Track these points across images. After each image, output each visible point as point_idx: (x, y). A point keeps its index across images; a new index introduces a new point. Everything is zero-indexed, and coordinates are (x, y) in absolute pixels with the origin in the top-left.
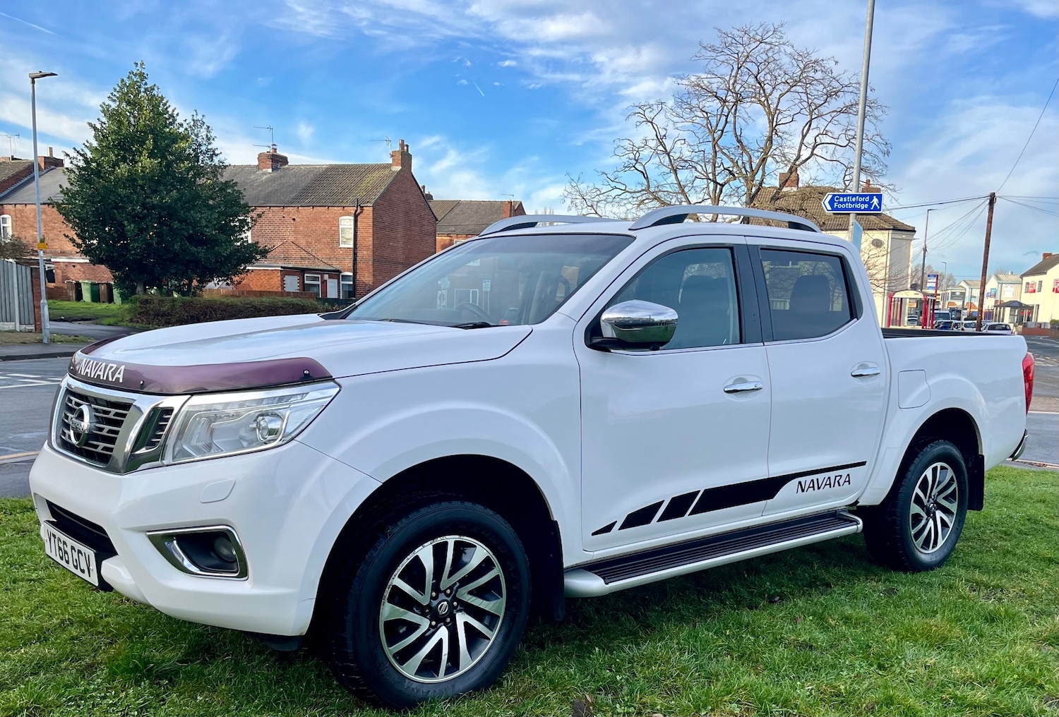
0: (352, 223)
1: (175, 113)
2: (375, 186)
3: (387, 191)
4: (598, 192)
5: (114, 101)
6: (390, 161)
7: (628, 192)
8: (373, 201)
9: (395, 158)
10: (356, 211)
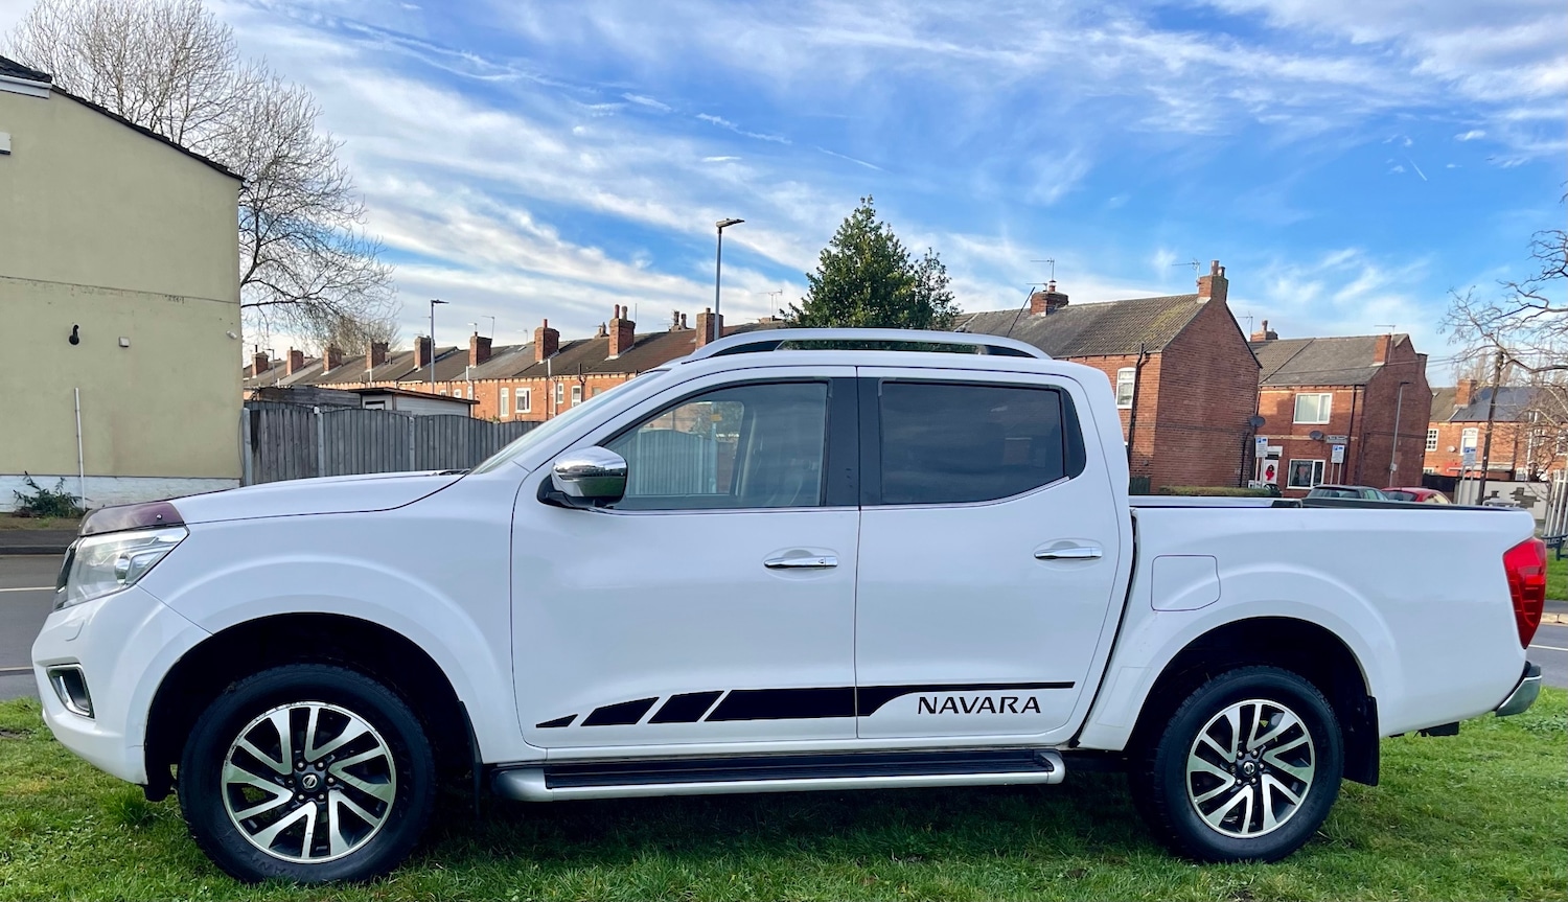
0: (1133, 376)
1: (906, 253)
2: (1169, 326)
3: (1186, 330)
4: (1499, 313)
5: (837, 245)
6: (1196, 291)
7: (1551, 310)
8: (1163, 346)
9: (1204, 286)
10: (1140, 360)
